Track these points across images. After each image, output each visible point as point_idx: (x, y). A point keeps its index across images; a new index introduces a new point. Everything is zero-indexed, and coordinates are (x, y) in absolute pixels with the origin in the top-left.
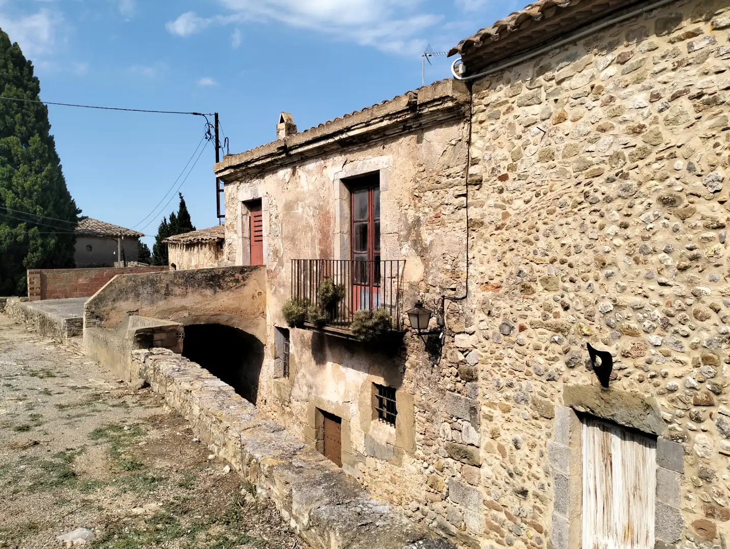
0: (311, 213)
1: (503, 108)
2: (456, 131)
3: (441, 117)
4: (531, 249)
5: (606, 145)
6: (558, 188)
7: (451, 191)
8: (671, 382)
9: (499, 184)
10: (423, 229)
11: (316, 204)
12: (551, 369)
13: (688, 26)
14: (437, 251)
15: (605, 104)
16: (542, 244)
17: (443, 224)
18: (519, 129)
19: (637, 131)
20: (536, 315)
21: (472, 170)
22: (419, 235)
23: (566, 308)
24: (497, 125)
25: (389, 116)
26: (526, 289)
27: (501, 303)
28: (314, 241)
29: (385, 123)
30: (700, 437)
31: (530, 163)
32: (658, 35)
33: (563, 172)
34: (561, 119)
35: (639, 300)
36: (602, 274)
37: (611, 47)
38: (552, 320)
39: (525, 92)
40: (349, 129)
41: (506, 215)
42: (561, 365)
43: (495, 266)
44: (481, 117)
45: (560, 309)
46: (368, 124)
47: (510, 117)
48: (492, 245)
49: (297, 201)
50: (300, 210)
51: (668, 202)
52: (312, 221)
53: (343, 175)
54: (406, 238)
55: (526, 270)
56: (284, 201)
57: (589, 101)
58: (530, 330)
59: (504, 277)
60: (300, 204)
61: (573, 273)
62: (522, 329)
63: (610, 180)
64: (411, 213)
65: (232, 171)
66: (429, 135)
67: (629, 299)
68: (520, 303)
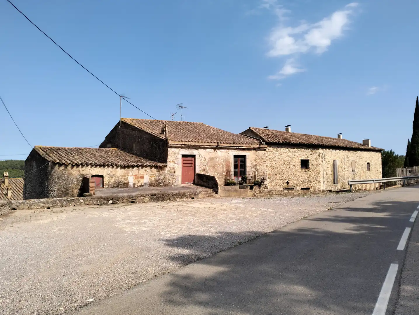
0: (222, 161)
1: (272, 151)
2: (263, 152)
3: (263, 149)
4: (277, 170)
5: (287, 159)
6: (281, 163)
7: (263, 161)
8: (295, 183)
9: (271, 161)
10: (257, 166)
11: (224, 159)
12: (280, 184)
13: (296, 149)
14: (261, 170)
15: (287, 154)
16: (278, 169)
17: (261, 165)
18: (274, 154)
19: (291, 158)
20: (278, 178)
21: (267, 158)
22: (256, 167)
23: (282, 177)
24: (270, 153)
25: (254, 147)
26: (276, 175)
27: (271, 177)
28: (224, 167)
29: (252, 148)
30: (298, 187)
31: (276, 158)
32: (293, 149)
33: (281, 161)
34: (281, 154)
35: (291, 175)
36: (287, 173)
37: (288, 148)
38: (280, 178)
39: (275, 149)
40: (242, 147)
41: (272, 165)
42: (282, 184)
43: (270, 172)
44: (267, 151)
45: (281, 177)
46: (248, 147)
47: (273, 152)
48: (270, 169)
49: (216, 158)
50: (217, 160)
51: (294, 165)
52: (223, 163)
53: (235, 154)
54: (253, 167)
55: (276, 172)
56: (209, 157)
57: (285, 153)
58: (277, 180)
59: (272, 173)
60: (217, 158)
61: (283, 173)
62: (275, 180)
63: (287, 162)
64: (254, 163)
65: (183, 145)
66: (258, 151)
67: (290, 175)
68: (276, 177)
